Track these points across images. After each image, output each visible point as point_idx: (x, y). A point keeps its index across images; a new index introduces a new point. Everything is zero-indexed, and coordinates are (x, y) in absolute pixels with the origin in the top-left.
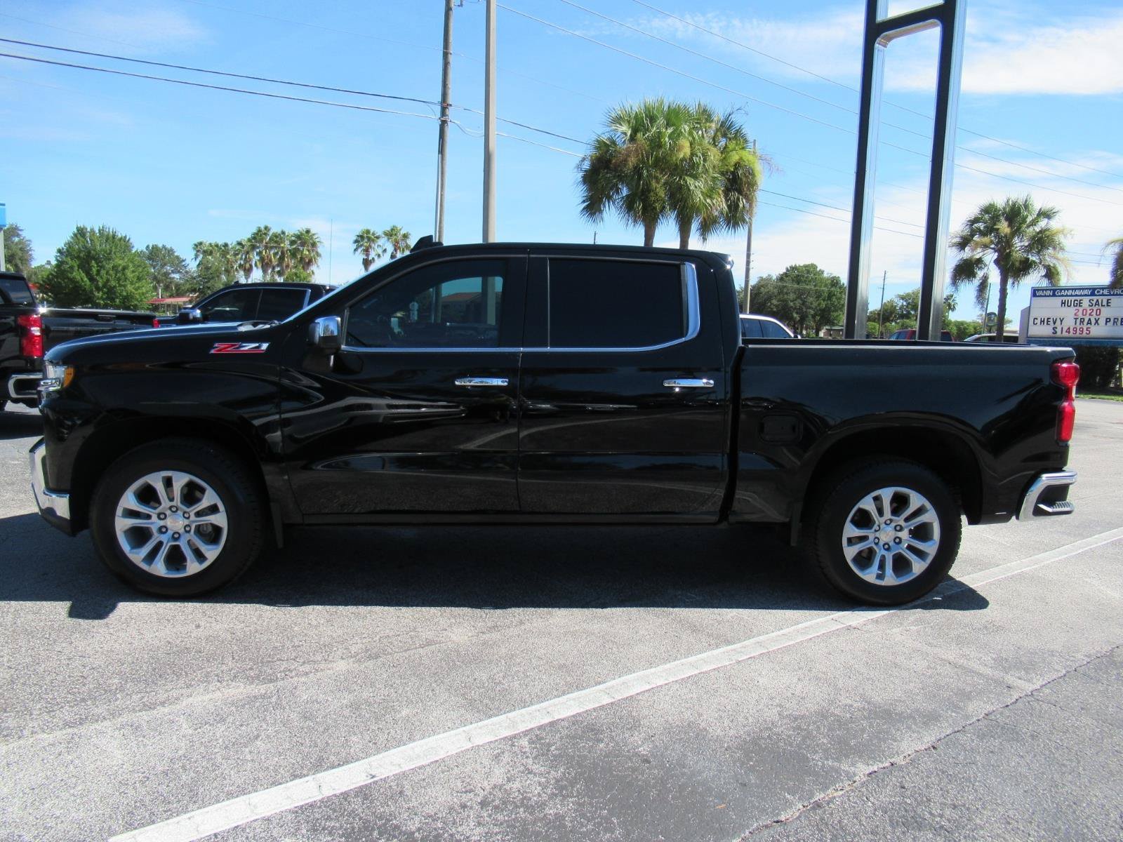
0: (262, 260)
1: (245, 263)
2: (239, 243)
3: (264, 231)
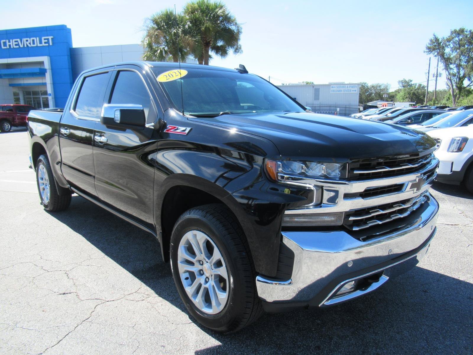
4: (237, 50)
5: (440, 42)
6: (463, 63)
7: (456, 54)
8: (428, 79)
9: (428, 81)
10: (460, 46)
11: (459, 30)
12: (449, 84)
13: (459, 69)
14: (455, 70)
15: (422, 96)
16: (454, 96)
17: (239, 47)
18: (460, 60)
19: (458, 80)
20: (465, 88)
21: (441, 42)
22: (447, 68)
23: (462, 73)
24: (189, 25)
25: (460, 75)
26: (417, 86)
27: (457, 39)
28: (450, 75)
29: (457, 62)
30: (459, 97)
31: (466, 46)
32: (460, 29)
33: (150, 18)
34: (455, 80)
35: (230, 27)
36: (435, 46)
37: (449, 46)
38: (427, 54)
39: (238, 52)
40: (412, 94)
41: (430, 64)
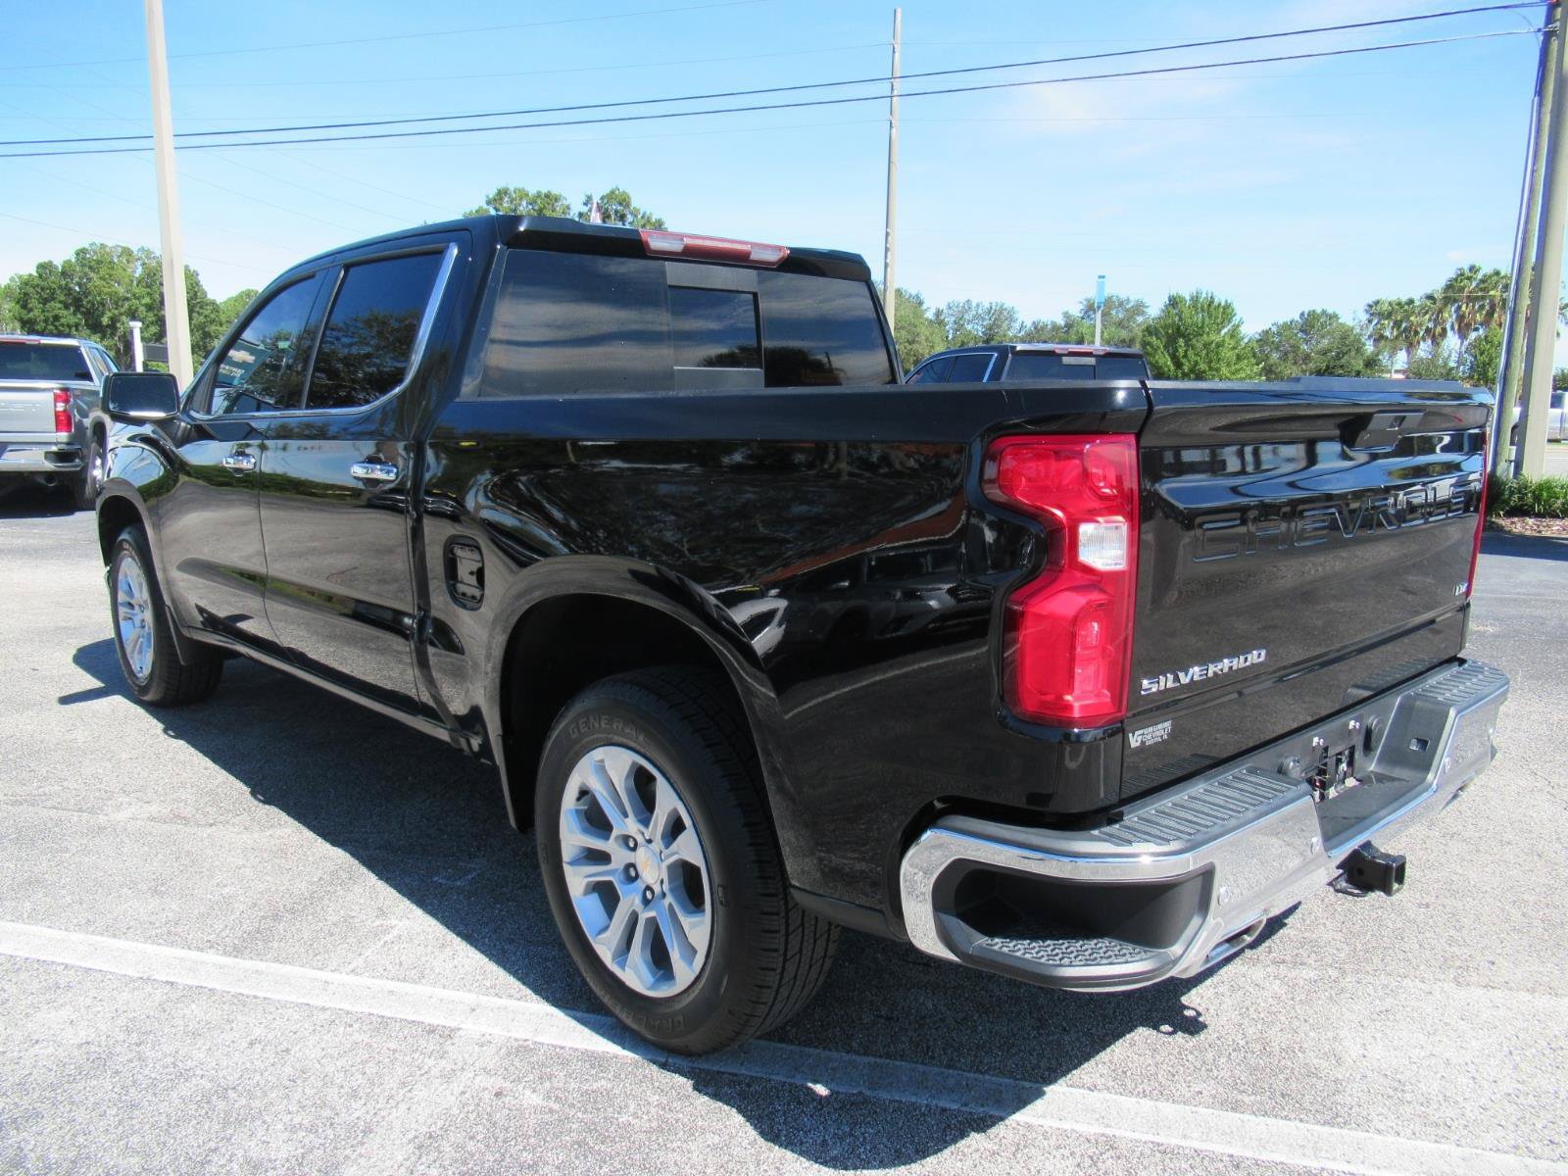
0: (1461, 318)
1: (1435, 327)
2: (1430, 297)
3: (1467, 273)
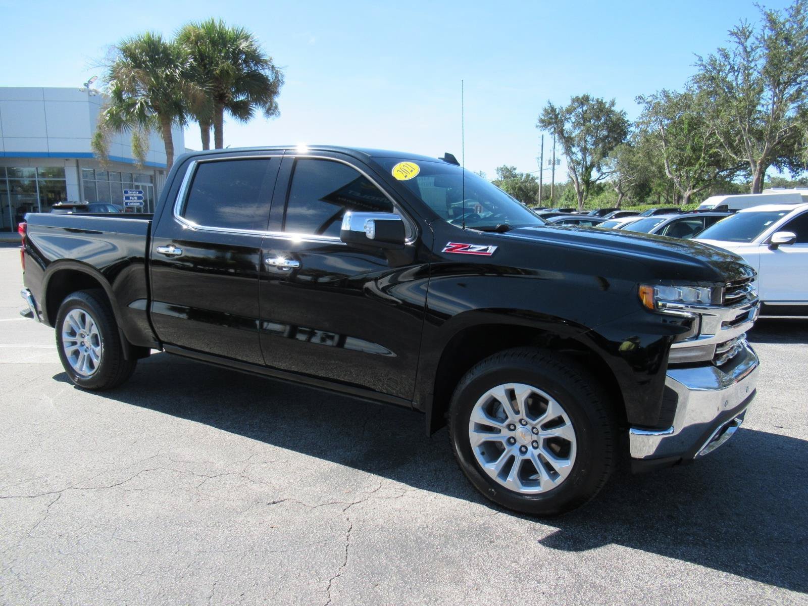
4: (271, 110)
5: (557, 113)
6: (589, 146)
7: (579, 132)
8: (542, 168)
9: (541, 170)
10: (584, 122)
11: (583, 98)
12: (573, 176)
13: (584, 154)
14: (580, 156)
15: (531, 193)
16: (581, 194)
17: (274, 105)
18: (586, 141)
19: (584, 170)
20: (594, 182)
21: (559, 114)
22: (568, 151)
23: (589, 159)
24: (191, 64)
25: (586, 162)
26: (523, 178)
27: (580, 110)
28: (573, 163)
29: (583, 144)
30: (587, 196)
31: (592, 122)
32: (584, 96)
33: (117, 46)
34: (580, 169)
35: (262, 72)
36: (551, 118)
37: (569, 120)
38: (541, 130)
39: (272, 114)
40: (518, 190)
41: (543, 144)
